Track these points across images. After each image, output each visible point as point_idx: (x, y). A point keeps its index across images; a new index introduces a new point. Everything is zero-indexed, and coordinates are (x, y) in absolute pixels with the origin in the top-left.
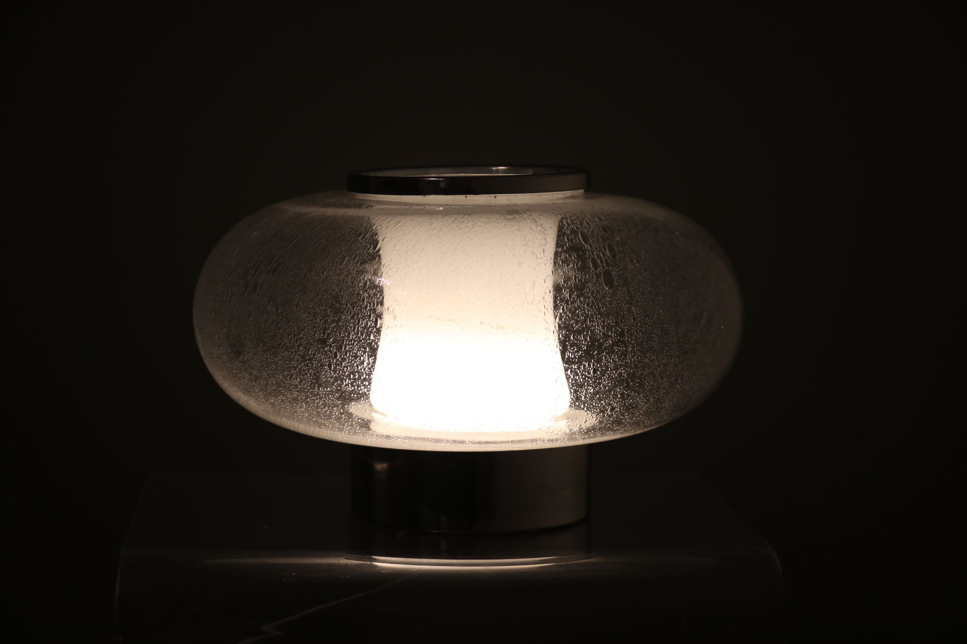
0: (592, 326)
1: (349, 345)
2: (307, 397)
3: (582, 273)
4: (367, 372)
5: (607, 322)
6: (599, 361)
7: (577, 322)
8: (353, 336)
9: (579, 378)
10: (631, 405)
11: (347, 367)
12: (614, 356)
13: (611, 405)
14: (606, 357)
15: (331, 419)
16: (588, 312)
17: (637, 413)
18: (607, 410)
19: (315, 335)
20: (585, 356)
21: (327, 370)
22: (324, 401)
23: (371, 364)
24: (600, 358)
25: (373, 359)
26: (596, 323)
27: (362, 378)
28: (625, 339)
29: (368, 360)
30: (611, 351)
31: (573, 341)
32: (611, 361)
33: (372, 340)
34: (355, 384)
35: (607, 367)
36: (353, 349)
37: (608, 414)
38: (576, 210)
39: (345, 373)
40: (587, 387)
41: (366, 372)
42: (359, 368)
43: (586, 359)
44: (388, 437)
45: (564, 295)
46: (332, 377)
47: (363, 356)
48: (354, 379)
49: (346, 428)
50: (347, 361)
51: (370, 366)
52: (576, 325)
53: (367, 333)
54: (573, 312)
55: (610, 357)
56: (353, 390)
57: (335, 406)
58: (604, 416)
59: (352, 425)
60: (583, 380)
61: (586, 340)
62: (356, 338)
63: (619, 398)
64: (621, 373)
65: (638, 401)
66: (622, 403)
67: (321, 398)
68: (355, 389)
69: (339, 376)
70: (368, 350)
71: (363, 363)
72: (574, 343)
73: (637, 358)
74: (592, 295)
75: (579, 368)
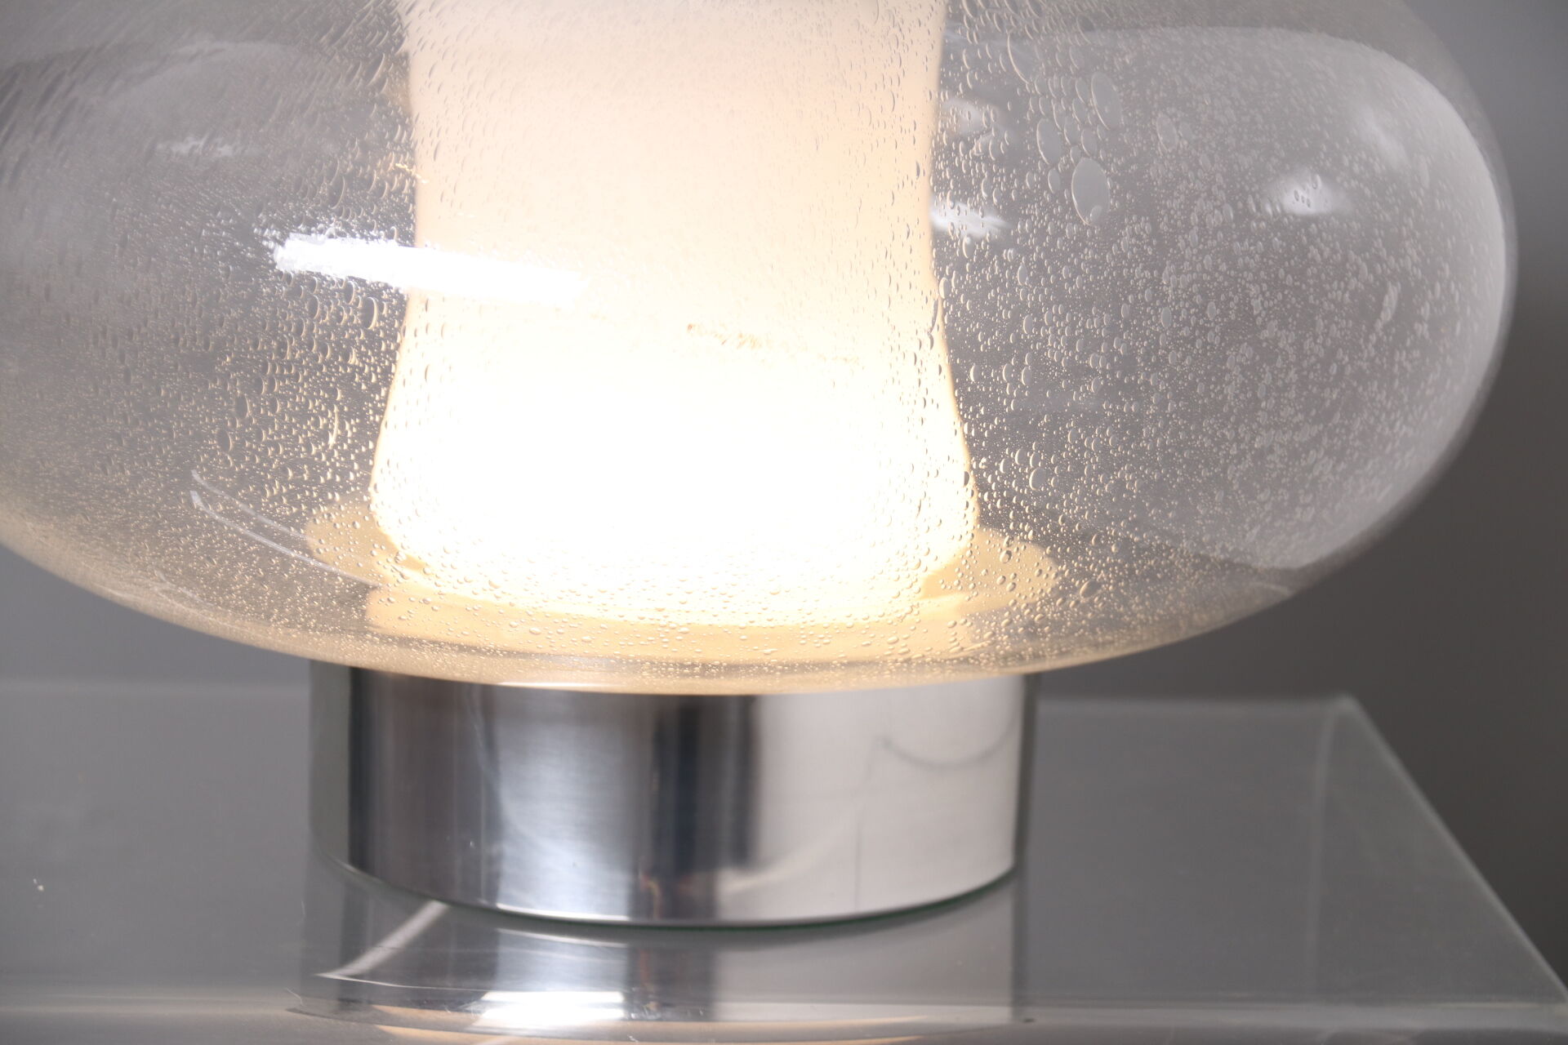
0: (1036, 339)
1: (282, 378)
2: (157, 525)
4: (338, 465)
5: (1083, 326)
6: (1053, 445)
8: (294, 351)
9: (990, 497)
10: (1151, 573)
12: (1103, 431)
13: (1089, 575)
14: (1076, 436)
17: (1170, 597)
21: (215, 451)
22: (208, 541)
23: (349, 441)
29: (342, 426)
31: (974, 386)
33: (354, 367)
35: (1079, 467)
37: (1077, 602)
39: (270, 463)
41: (333, 465)
42: (314, 450)
44: (404, 642)
46: (230, 473)
48: (298, 482)
52: (985, 339)
53: (338, 344)
56: (294, 516)
58: (1067, 608)
59: (295, 614)
61: (1015, 382)
62: (303, 357)
63: (1116, 556)
64: (1121, 483)
65: (1172, 563)
66: (1121, 568)
67: (196, 533)
68: (299, 513)
70: (339, 397)
71: (324, 435)
72: (980, 393)
74: (1039, 243)
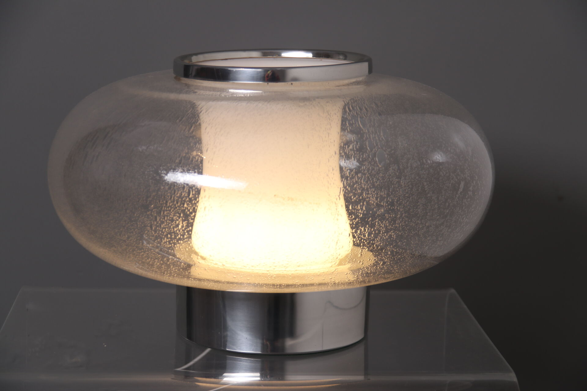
0: (368, 197)
1: (167, 211)
2: (134, 250)
3: (360, 153)
4: (181, 233)
5: (380, 194)
6: (372, 226)
7: (355, 195)
8: (170, 203)
9: (356, 240)
10: (399, 259)
11: (165, 228)
12: (386, 222)
13: (383, 260)
14: (378, 223)
15: (154, 267)
16: (364, 186)
17: (405, 265)
18: (379, 264)
19: (139, 201)
20: (361, 222)
21: (149, 230)
22: (147, 254)
23: (185, 227)
24: (374, 223)
25: (187, 223)
26: (371, 195)
27: (177, 237)
28: (395, 207)
29: (182, 223)
30: (382, 218)
31: (351, 210)
32: (383, 226)
33: (186, 208)
34: (171, 242)
35: (379, 231)
36: (170, 214)
37: (380, 267)
38: (358, 97)
39: (164, 233)
40: (363, 247)
41: (180, 234)
42: (175, 229)
43: (362, 224)
44: (200, 280)
45: (345, 172)
46: (153, 236)
47: (178, 220)
48: (171, 238)
49: (166, 275)
50: (165, 224)
51: (183, 229)
52: (354, 198)
53: (181, 201)
54: (352, 187)
55: (382, 222)
56: (170, 247)
57: (156, 259)
58: (377, 269)
59: (171, 273)
60: (359, 241)
61: (362, 209)
62: (172, 205)
63: (390, 255)
64: (391, 235)
65: (405, 256)
66: (391, 258)
67: (144, 252)
68: (172, 246)
69: (159, 236)
70: (182, 215)
71: (178, 226)
72: (352, 212)
73: (405, 222)
74: (368, 172)
75: (356, 232)
